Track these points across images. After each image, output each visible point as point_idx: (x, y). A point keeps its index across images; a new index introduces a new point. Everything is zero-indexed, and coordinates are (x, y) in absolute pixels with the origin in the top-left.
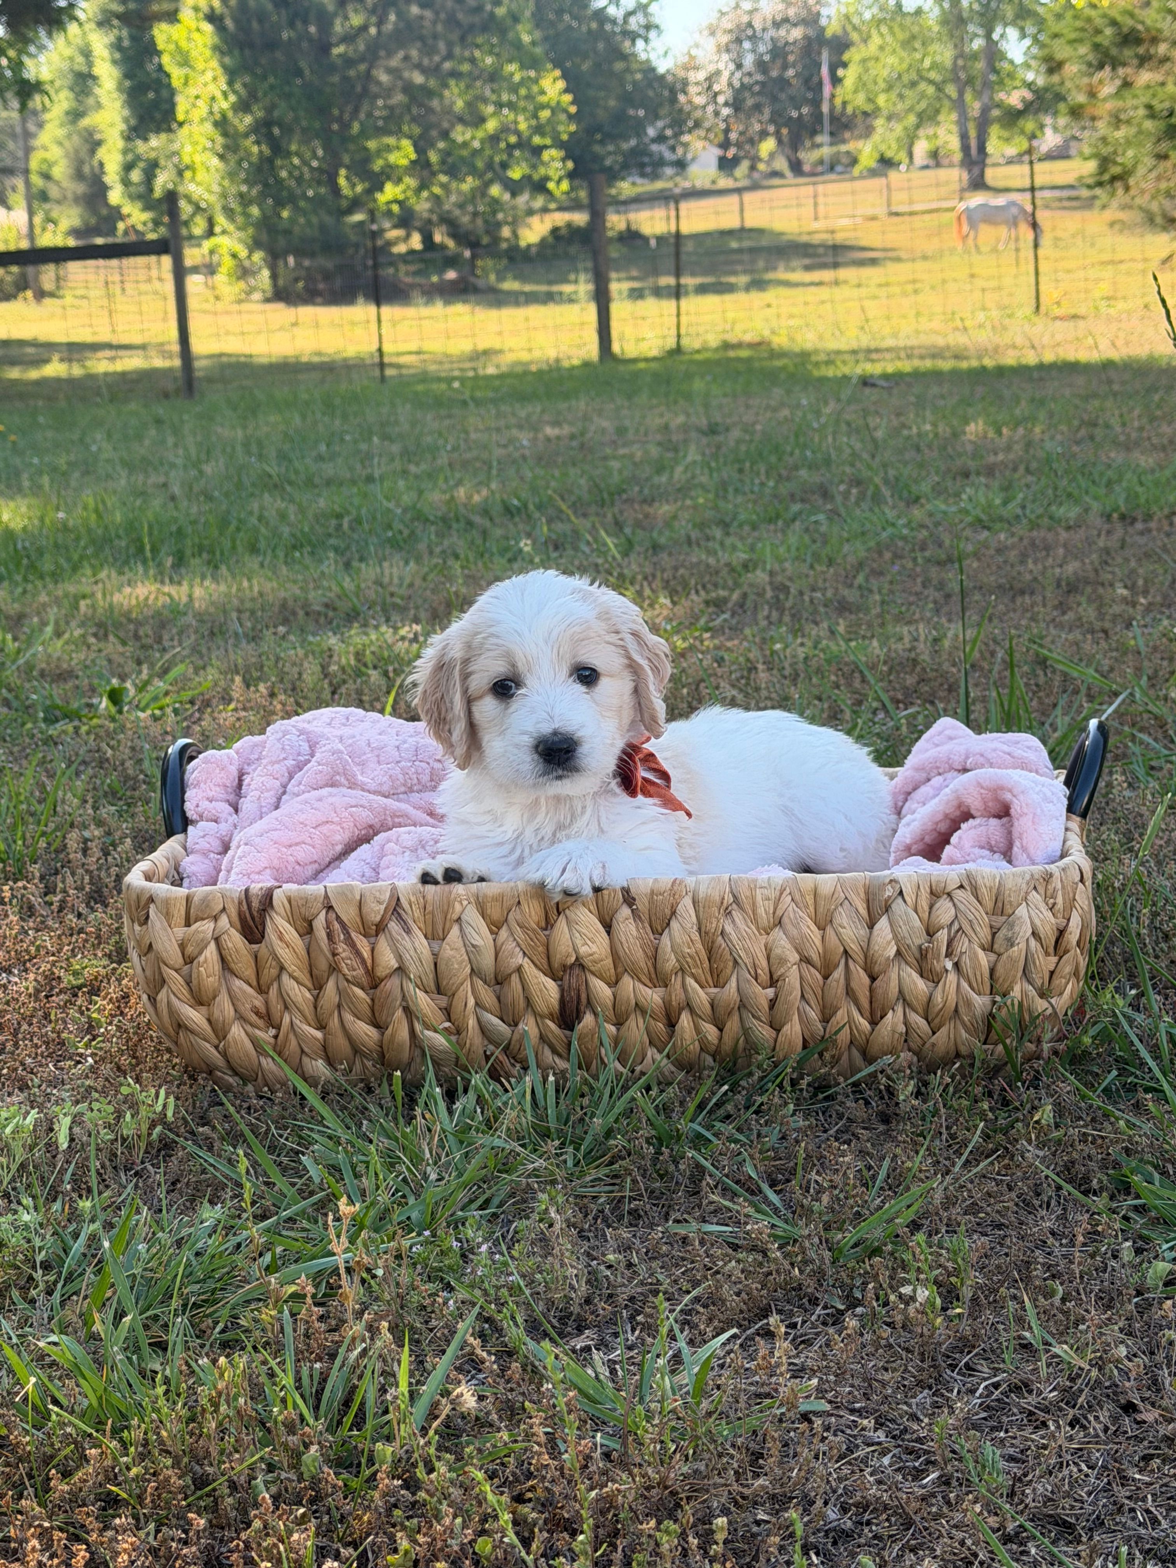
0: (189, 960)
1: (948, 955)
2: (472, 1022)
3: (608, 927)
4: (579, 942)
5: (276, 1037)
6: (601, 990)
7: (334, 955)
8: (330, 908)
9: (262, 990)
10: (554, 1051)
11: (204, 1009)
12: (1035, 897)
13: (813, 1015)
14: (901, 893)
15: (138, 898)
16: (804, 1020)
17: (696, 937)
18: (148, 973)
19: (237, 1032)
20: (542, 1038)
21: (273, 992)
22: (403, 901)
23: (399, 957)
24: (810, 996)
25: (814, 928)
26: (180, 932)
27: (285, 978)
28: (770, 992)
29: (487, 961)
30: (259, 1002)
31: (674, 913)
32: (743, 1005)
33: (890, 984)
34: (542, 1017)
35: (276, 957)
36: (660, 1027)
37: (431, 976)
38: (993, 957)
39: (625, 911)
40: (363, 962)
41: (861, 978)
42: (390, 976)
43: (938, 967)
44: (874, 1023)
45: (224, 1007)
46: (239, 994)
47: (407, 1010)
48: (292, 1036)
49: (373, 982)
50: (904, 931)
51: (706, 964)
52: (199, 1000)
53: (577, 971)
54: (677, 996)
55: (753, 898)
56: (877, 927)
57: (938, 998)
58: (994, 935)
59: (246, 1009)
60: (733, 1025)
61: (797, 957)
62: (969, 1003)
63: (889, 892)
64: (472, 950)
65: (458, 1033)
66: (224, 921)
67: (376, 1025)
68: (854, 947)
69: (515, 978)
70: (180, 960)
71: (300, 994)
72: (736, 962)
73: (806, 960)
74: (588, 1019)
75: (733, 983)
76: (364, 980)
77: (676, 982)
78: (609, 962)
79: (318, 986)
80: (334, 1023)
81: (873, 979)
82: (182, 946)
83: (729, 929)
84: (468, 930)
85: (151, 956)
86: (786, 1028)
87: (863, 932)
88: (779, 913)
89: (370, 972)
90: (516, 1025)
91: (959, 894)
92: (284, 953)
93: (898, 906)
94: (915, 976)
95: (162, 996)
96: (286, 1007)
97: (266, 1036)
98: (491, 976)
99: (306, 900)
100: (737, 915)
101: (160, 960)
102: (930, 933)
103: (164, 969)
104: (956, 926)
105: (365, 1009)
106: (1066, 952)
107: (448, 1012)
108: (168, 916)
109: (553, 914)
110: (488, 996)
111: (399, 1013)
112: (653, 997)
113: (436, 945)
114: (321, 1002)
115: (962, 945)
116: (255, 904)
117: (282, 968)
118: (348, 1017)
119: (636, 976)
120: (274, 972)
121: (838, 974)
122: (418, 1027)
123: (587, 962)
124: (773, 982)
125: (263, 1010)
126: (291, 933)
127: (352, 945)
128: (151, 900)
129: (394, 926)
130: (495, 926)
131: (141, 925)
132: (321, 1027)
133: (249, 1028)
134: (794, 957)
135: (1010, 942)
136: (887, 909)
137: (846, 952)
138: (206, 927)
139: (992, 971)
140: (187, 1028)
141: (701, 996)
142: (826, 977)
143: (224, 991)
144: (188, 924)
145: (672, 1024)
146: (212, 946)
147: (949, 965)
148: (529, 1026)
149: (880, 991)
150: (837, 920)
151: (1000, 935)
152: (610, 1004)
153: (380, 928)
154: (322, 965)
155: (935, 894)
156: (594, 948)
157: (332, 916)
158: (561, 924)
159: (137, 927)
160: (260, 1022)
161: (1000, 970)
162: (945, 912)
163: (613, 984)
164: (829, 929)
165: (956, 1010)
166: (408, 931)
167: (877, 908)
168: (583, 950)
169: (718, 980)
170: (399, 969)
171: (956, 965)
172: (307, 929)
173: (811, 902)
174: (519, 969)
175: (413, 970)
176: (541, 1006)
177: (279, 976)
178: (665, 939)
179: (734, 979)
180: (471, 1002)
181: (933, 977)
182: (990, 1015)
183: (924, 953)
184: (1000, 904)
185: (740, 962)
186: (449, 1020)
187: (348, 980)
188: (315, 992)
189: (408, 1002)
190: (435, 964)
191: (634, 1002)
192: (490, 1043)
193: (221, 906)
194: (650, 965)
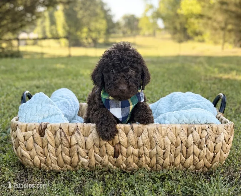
0: (26, 140)
1: (205, 143)
2: (93, 156)
3: (127, 135)
4: (120, 138)
5: (46, 159)
6: (124, 149)
7: (62, 140)
8: (61, 128)
9: (43, 148)
10: (111, 163)
11: (29, 152)
12: (225, 131)
13: (173, 156)
14: (195, 129)
15: (14, 125)
16: (171, 157)
17: (148, 137)
18: (16, 143)
19: (36, 158)
20: (109, 160)
21: (46, 148)
22: (79, 128)
23: (77, 141)
24: (173, 152)
25: (175, 136)
26: (24, 133)
27: (49, 145)
28: (164, 151)
30: (42, 150)
31: (143, 132)
32: (157, 154)
33: (191, 150)
34: (109, 155)
35: (47, 140)
36: (136, 158)
37: (84, 145)
38: (215, 144)
39: (131, 131)
40: (68, 141)
41: (184, 148)
42: (74, 145)
43: (203, 146)
44: (186, 158)
45: (33, 152)
46: (37, 149)
47: (78, 153)
48: (50, 159)
49: (70, 146)
50: (195, 137)
51: (149, 144)
52: (28, 150)
53: (119, 145)
54: (142, 151)
55: (161, 129)
56: (189, 137)
57: (202, 153)
58: (216, 139)
59: (39, 152)
60: (154, 158)
61: (171, 143)
62: (209, 154)
63: (193, 128)
64: (94, 139)
65: (90, 158)
66: (35, 131)
67: (70, 157)
68: (184, 141)
69: (104, 146)
70: (24, 140)
71: (52, 148)
72: (156, 143)
73: (172, 143)
74: (120, 156)
76: (68, 146)
77: (142, 148)
78: (126, 143)
79: (57, 146)
80: (60, 156)
81: (187, 148)
82: (24, 137)
83: (155, 136)
84: (94, 135)
85: (17, 139)
86: (166, 159)
87: (186, 137)
88: (167, 133)
90: (103, 157)
91: (208, 130)
92: (49, 139)
93: (195, 132)
94: (197, 148)
95: (19, 149)
96: (49, 152)
97: (43, 159)
98: (98, 146)
99: (55, 127)
100: (157, 132)
101: (19, 140)
102: (201, 139)
103: (20, 142)
104: (207, 137)
105: (68, 153)
106: (230, 143)
107: (87, 154)
108: (21, 129)
110: (97, 150)
111: (76, 154)
112: (136, 151)
113: (86, 138)
114: (57, 151)
115: (208, 141)
116: (43, 127)
117: (48, 143)
118: (64, 154)
119: (132, 146)
120: (46, 143)
121: (179, 147)
122: (81, 157)
123: (122, 143)
124: (165, 148)
125: (43, 152)
126: (51, 134)
127: (66, 137)
128: (17, 125)
129: (76, 133)
131: (14, 131)
132: (57, 157)
133: (39, 156)
135: (220, 141)
136: (192, 132)
137: (182, 142)
138: (30, 132)
139: (215, 147)
140: (24, 156)
141: (147, 151)
142: (176, 148)
143: (34, 148)
144: (26, 131)
145: (139, 157)
146: (32, 137)
147: (205, 146)
148: (106, 158)
149: (188, 151)
150: (180, 134)
152: (126, 153)
153: (73, 133)
155: (202, 130)
156: (123, 140)
157: (61, 130)
160: (42, 155)
161: (217, 147)
162: (205, 134)
163: (127, 148)
164: (178, 137)
165: (206, 156)
166: (80, 134)
167: (189, 132)
168: (121, 140)
169: (152, 148)
170: (77, 143)
171: (207, 146)
172: (55, 134)
173: (174, 130)
174: (105, 144)
175: (80, 144)
176: (110, 153)
177: (47, 145)
178: (140, 138)
179: (156, 148)
180: (93, 151)
181: (201, 149)
182: (213, 157)
183: (200, 143)
184: (217, 132)
185: (157, 143)
186: (88, 156)
187: (64, 146)
188: (56, 148)
189: (78, 151)
190: (86, 142)
191: (132, 152)
192: (97, 161)
193: (34, 127)
194: (136, 144)
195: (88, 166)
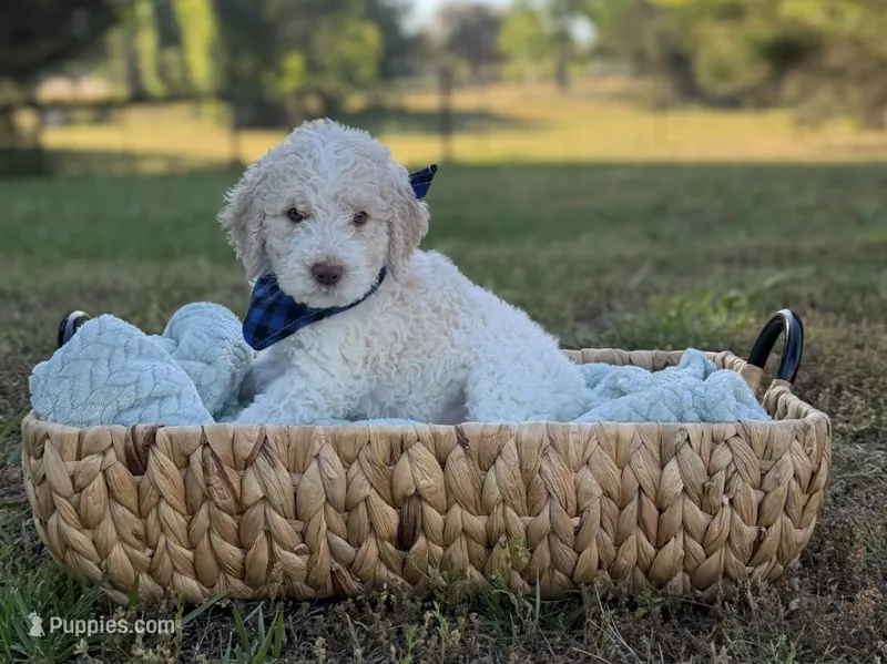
0: (79, 489)
1: (726, 492)
2: (323, 544)
3: (443, 464)
4: (418, 476)
5: (152, 556)
6: (434, 516)
7: (208, 485)
8: (206, 445)
9: (142, 515)
10: (390, 568)
11: (89, 532)
12: (797, 445)
13: (608, 539)
14: (688, 439)
15: (35, 437)
16: (601, 545)
17: (518, 473)
18: (42, 500)
19: (118, 552)
20: (381, 558)
21: (152, 518)
22: (270, 438)
23: (265, 488)
24: (607, 524)
25: (615, 467)
26: (72, 465)
27: (163, 505)
28: (576, 521)
29: (339, 492)
30: (139, 526)
31: (499, 453)
32: (553, 531)
33: (674, 517)
34: (382, 539)
35: (156, 487)
36: (480, 549)
37: (291, 504)
38: (761, 494)
39: (459, 450)
40: (233, 492)
41: (651, 511)
42: (255, 504)
43: (717, 502)
44: (658, 547)
45: (108, 530)
46: (122, 521)
47: (268, 533)
48: (166, 556)
49: (241, 509)
50: (690, 472)
51: (524, 497)
52: (86, 524)
53: (415, 501)
54: (498, 522)
55: (566, 440)
56: (668, 467)
57: (715, 528)
58: (763, 476)
59: (127, 532)
60: (543, 549)
61: (601, 492)
62: (740, 533)
63: (680, 438)
64: (328, 482)
65: (311, 553)
66: (111, 455)
67: (241, 546)
68: (648, 485)
69: (362, 507)
70: (71, 489)
71: (175, 519)
72: (549, 494)
74: (421, 541)
75: (546, 512)
76: (233, 508)
77: (498, 511)
78: (442, 494)
79: (192, 512)
80: (204, 544)
81: (661, 511)
82: (73, 478)
83: (545, 467)
84: (326, 465)
85: (44, 485)
86: (586, 552)
87: (656, 472)
88: (587, 454)
89: (238, 501)
90: (360, 546)
91: (735, 442)
92: (162, 483)
93: (686, 451)
94: (697, 509)
95: (52, 521)
96: (162, 530)
97: (144, 555)
98: (341, 506)
99: (186, 438)
100: (552, 454)
101: (52, 490)
102: (710, 475)
103: (55, 496)
104: (733, 468)
105: (232, 532)
106: (816, 491)
107: (303, 536)
108: (61, 451)
109: (397, 453)
110: (338, 521)
111: (261, 536)
112: (478, 523)
113: (296, 478)
114: (194, 527)
115: (738, 484)
116: (140, 441)
117: (161, 496)
118: (216, 539)
119: (463, 505)
120: (154, 500)
121: (632, 506)
122: (277, 548)
123: (424, 493)
124: (579, 512)
125: (142, 532)
126: (171, 467)
127: (224, 477)
128: (47, 436)
129: (261, 461)
130: (347, 462)
131: (37, 458)
132: (192, 547)
133: (129, 549)
134: (598, 491)
135: (778, 482)
136: (676, 453)
137: (640, 488)
138: (95, 461)
139: (760, 506)
140: (73, 549)
141: (518, 523)
142: (621, 509)
143: (108, 515)
144: (79, 458)
145: (489, 546)
146: (100, 476)
147: (726, 501)
148: (370, 548)
149: (666, 521)
150: (635, 461)
151: (770, 476)
152: (440, 529)
153: (249, 462)
154: (197, 493)
155: (715, 441)
156: (432, 481)
157: (208, 451)
158: (404, 461)
159: (33, 461)
160: (138, 543)
161: (767, 505)
162: (723, 456)
163: (445, 511)
164: (627, 469)
165: (729, 539)
166: (274, 466)
167: (668, 452)
168: (423, 483)
169: (532, 510)
170: (264, 497)
171: (731, 501)
172: (185, 463)
173: (613, 446)
174: (366, 500)
175: (277, 499)
176: (382, 530)
177: (158, 504)
178: (491, 475)
179: (547, 510)
180: (324, 526)
181: (712, 512)
182: (755, 542)
183: (705, 491)
184: (769, 450)
185: (553, 494)
186: (304, 542)
187: (219, 508)
188: (189, 518)
189: (269, 526)
190: (295, 494)
191: (461, 528)
192: (337, 561)
193: (110, 443)
194: (477, 497)
195: (306, 582)
